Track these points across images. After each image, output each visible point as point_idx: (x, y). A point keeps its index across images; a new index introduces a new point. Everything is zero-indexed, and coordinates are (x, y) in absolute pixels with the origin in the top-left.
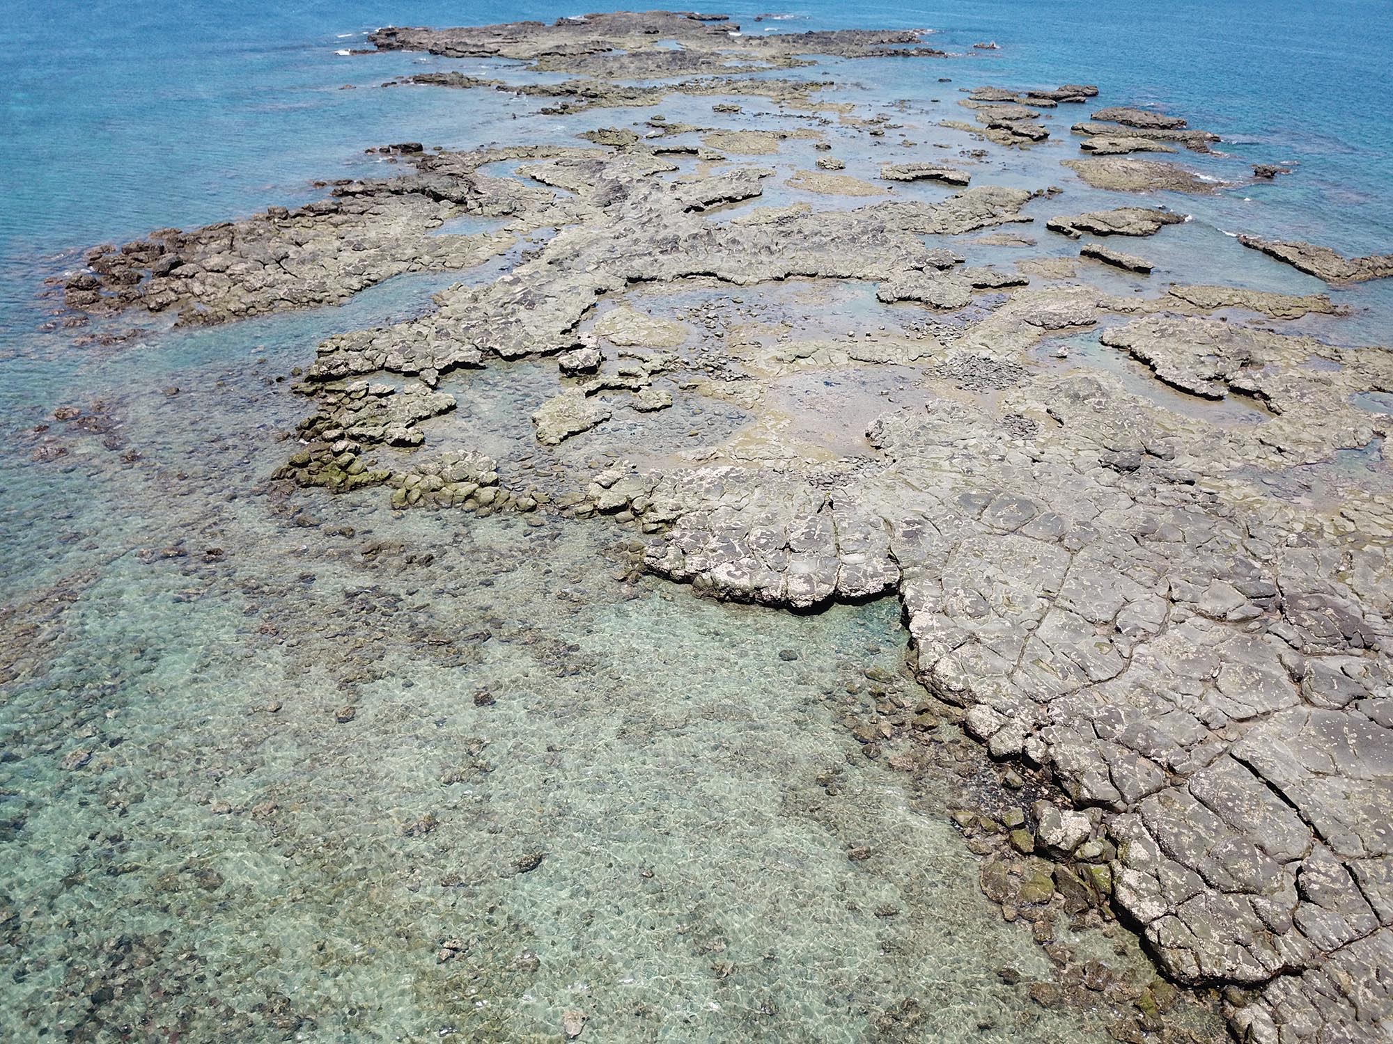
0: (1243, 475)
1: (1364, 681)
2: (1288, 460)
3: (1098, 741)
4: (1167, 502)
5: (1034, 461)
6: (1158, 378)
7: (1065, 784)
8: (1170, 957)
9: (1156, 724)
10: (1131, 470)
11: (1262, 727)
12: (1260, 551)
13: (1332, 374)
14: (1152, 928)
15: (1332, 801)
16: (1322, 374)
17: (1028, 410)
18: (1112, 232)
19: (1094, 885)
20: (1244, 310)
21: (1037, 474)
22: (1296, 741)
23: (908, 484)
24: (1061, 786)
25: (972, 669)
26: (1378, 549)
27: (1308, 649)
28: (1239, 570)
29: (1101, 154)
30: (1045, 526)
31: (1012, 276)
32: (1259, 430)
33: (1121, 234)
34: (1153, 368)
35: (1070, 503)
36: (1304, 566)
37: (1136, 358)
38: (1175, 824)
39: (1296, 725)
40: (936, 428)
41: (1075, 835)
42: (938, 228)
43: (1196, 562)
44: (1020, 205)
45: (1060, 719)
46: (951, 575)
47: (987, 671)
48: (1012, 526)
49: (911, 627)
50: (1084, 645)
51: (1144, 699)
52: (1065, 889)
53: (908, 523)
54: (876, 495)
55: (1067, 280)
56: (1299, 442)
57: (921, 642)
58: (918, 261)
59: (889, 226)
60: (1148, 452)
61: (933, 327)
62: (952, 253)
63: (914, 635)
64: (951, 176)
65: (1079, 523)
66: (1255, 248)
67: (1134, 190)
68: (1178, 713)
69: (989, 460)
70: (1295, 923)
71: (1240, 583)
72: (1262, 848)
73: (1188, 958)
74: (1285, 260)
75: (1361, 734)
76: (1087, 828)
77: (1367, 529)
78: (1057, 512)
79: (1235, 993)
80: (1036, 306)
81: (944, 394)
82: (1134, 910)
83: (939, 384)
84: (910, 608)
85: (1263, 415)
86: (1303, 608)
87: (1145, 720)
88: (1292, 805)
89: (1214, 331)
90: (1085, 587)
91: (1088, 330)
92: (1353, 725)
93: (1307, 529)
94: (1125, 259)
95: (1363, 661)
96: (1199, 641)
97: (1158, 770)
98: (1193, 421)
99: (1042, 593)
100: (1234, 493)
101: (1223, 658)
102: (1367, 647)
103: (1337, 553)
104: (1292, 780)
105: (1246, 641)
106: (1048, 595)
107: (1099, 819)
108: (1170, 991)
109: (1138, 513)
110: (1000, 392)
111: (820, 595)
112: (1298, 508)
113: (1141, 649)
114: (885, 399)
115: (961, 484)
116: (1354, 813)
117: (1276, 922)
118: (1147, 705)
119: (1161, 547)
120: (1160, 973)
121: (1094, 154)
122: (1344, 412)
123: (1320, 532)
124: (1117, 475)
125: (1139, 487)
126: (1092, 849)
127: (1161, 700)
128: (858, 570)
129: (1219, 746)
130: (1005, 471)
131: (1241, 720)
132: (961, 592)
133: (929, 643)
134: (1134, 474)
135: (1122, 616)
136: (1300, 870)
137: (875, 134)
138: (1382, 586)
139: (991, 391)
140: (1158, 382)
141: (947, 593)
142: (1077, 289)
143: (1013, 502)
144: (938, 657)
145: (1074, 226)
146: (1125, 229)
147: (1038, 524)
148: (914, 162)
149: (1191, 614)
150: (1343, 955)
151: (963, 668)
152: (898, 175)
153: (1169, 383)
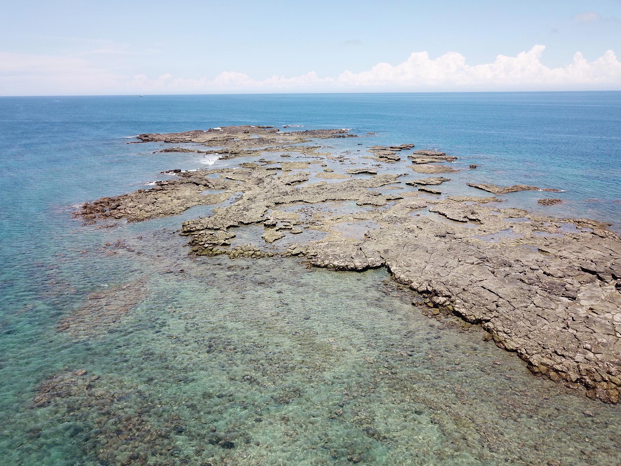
6: (448, 218)
13: (498, 215)
17: (411, 227)
20: (471, 201)
31: (398, 197)
33: (430, 184)
34: (446, 216)
37: (441, 214)
44: (395, 179)
55: (415, 197)
59: (354, 186)
64: (371, 172)
74: (481, 189)
80: (408, 203)
89: (462, 206)
94: (432, 190)
137: (341, 161)
142: (419, 198)
146: (431, 183)
148: (357, 168)
152: (353, 172)
153: (451, 219)
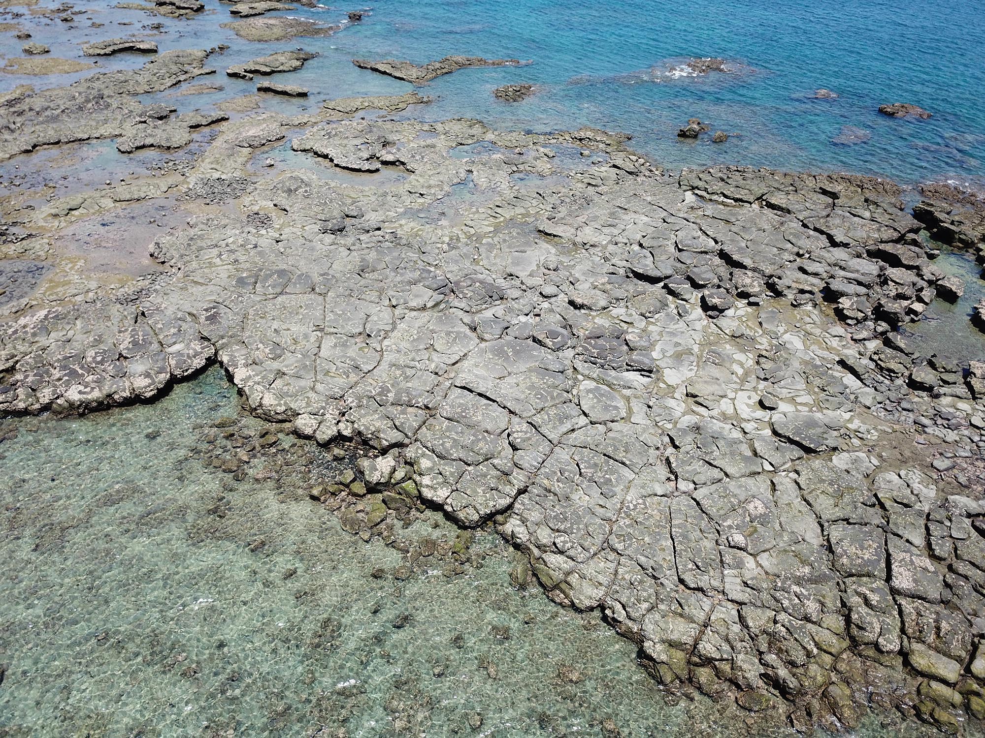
0: (407, 216)
1: (506, 318)
2: (427, 200)
3: (381, 409)
4: (369, 246)
5: (277, 242)
6: (337, 165)
7: (371, 443)
8: (461, 515)
9: (409, 385)
10: (341, 230)
11: (465, 364)
12: (431, 261)
13: (434, 141)
14: (447, 504)
15: (511, 391)
16: (429, 142)
17: (261, 208)
18: (273, 72)
19: (408, 495)
20: (373, 110)
21: (282, 250)
22: (484, 365)
23: (196, 283)
24: (369, 445)
25: (287, 394)
26: (490, 240)
27: (473, 310)
28: (423, 276)
29: (247, 16)
30: (300, 283)
31: (216, 114)
32: (406, 185)
33: (280, 72)
34: (332, 160)
35: (311, 263)
36: (456, 262)
37: (319, 156)
38: (439, 438)
39: (481, 356)
40: (201, 237)
41: (387, 471)
42: (147, 88)
43: (399, 278)
44: (202, 61)
45: (354, 404)
46: (250, 337)
47: (297, 391)
48: (279, 290)
49: (236, 381)
50: (352, 352)
51: (398, 372)
52: (393, 505)
53: (206, 310)
54: (175, 297)
55: (256, 110)
56: (430, 187)
57: (246, 389)
58: (140, 116)
59: (106, 92)
60: (347, 216)
61: (171, 164)
62: (165, 106)
63: (240, 386)
64: (142, 46)
65: (322, 275)
66: (366, 68)
67: (277, 39)
68: (420, 373)
69: (247, 250)
70: (516, 465)
71: (427, 283)
72: (487, 432)
73: (471, 511)
74: (384, 73)
75: (513, 348)
76: (393, 463)
77: (480, 230)
78: (304, 272)
79: (499, 518)
80: (240, 133)
81: (197, 212)
82: (435, 499)
83: (192, 205)
84: (230, 369)
85: (405, 175)
86: (464, 287)
87: (403, 385)
88: (494, 401)
89: (360, 127)
90: (340, 316)
91: (281, 143)
92: (509, 344)
93: (451, 239)
94: (288, 89)
95: (502, 306)
96: (417, 326)
97: (420, 411)
98: (367, 189)
99: (314, 328)
100: (405, 228)
101: (433, 332)
102: (502, 299)
103: (470, 249)
104: (490, 387)
105: (441, 317)
106: (319, 329)
107: (397, 455)
108: (468, 533)
109: (355, 257)
110: (237, 200)
111: (160, 383)
112: (442, 228)
113: (386, 342)
114: (154, 225)
115: (234, 272)
116: (524, 392)
117: (506, 469)
118: (401, 375)
119: (375, 275)
120: (460, 527)
121: (241, 17)
122: (447, 162)
123: (458, 239)
124: (333, 236)
125: (350, 240)
126: (400, 474)
127: (407, 369)
128: (182, 355)
129: (448, 384)
130: (260, 254)
131: (454, 364)
132: (261, 346)
133: (251, 387)
134: (344, 233)
135: (368, 326)
136: (509, 435)
137: (66, 20)
138: (498, 261)
139: (230, 200)
140: (338, 169)
141: (252, 349)
142: (264, 116)
143: (273, 274)
144: (261, 395)
145: (246, 71)
146: (281, 68)
147: (295, 284)
148: (107, 38)
149: (407, 311)
150: (543, 470)
151: (280, 396)
152: (99, 51)
153: (344, 168)
